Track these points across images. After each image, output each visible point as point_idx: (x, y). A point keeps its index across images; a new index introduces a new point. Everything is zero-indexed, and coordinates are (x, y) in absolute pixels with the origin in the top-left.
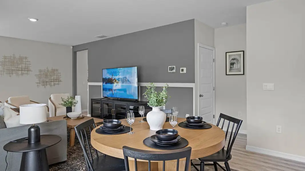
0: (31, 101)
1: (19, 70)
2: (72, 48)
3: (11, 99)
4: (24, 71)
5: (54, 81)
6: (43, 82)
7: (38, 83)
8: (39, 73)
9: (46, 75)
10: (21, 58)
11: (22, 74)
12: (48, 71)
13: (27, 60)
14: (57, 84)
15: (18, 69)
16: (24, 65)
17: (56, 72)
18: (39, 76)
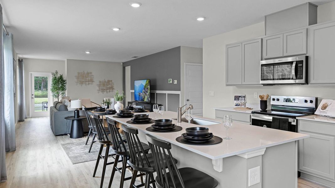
1: (87, 82)
2: (122, 64)
4: (90, 82)
5: (109, 89)
6: (102, 89)
7: (98, 90)
8: (99, 83)
9: (104, 85)
10: (88, 73)
11: (89, 84)
12: (105, 81)
13: (91, 75)
14: (111, 91)
16: (89, 78)
17: (111, 82)
18: (99, 86)
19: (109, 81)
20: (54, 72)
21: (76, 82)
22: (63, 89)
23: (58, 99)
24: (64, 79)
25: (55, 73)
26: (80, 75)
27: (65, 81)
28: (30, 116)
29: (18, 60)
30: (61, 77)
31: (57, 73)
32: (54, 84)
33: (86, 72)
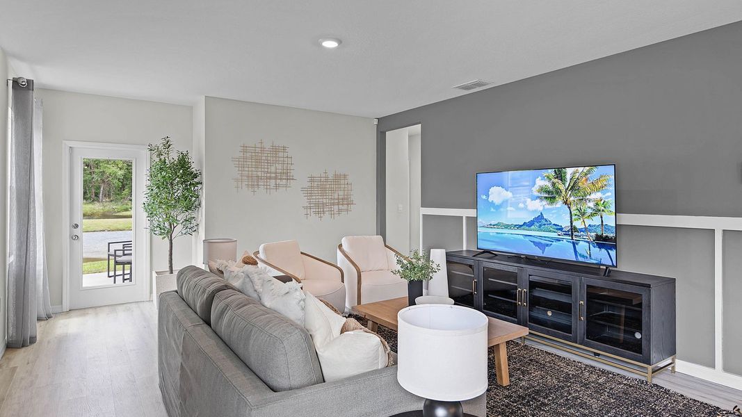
0: (302, 253)
1: (270, 178)
2: (376, 122)
3: (265, 249)
4: (281, 179)
6: (317, 205)
7: (306, 208)
8: (309, 184)
9: (323, 190)
10: (275, 150)
11: (277, 187)
12: (327, 178)
13: (286, 155)
14: (345, 210)
15: (268, 175)
16: (279, 166)
17: (342, 182)
18: (309, 192)
19: (338, 178)
20: (159, 143)
21: (237, 180)
22: (190, 203)
23: (171, 240)
24: (194, 168)
25: (161, 147)
26: (248, 155)
27: (195, 176)
28: (66, 306)
29: (10, 83)
30: (183, 163)
31: (167, 145)
32: (158, 187)
33: (268, 146)
